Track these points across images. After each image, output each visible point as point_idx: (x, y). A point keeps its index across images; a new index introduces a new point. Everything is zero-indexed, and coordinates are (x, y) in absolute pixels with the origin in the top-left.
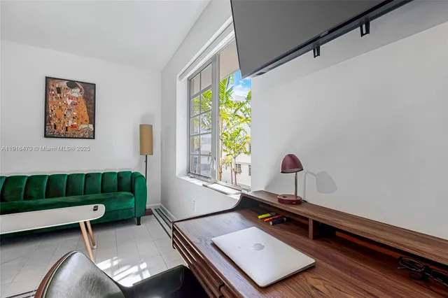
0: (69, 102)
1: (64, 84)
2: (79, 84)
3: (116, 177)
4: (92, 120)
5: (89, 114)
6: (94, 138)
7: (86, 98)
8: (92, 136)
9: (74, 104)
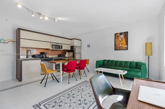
0: (120, 39)
1: (119, 34)
2: (123, 33)
3: (135, 63)
4: (127, 44)
5: (126, 42)
6: (127, 50)
7: (125, 37)
8: (127, 49)
9: (122, 40)
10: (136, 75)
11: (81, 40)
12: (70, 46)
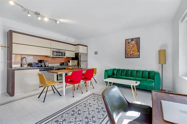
0: (131, 46)
1: (130, 40)
2: (134, 39)
3: (148, 73)
4: (139, 51)
5: (137, 49)
8: (139, 57)
9: (133, 46)
10: (149, 86)
11: (87, 46)
12: (74, 53)
